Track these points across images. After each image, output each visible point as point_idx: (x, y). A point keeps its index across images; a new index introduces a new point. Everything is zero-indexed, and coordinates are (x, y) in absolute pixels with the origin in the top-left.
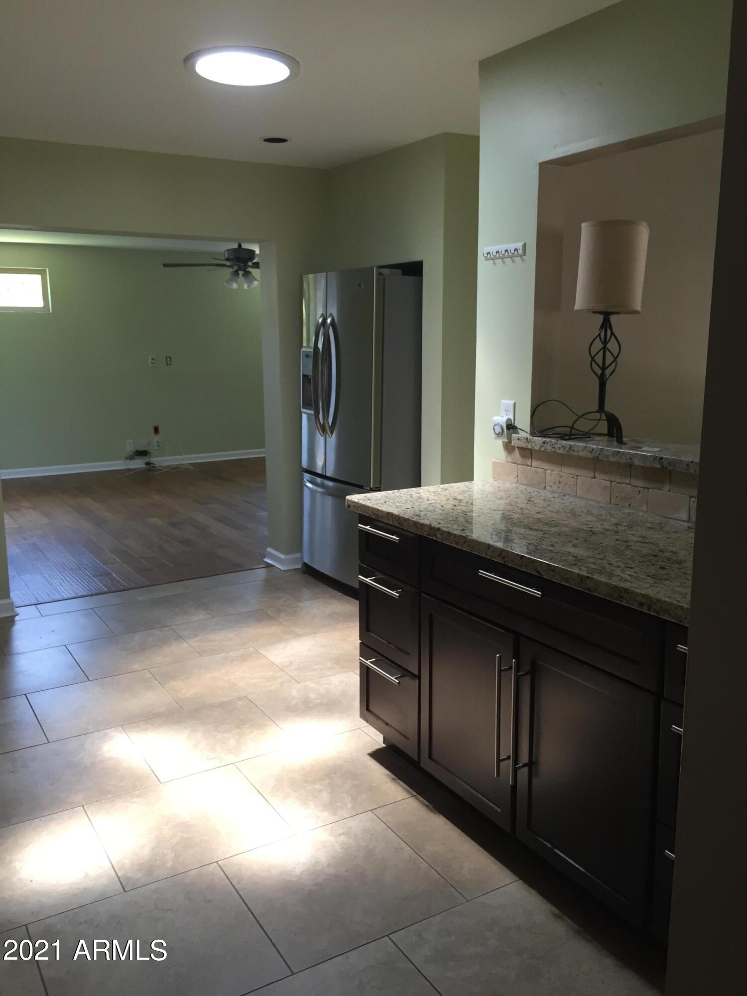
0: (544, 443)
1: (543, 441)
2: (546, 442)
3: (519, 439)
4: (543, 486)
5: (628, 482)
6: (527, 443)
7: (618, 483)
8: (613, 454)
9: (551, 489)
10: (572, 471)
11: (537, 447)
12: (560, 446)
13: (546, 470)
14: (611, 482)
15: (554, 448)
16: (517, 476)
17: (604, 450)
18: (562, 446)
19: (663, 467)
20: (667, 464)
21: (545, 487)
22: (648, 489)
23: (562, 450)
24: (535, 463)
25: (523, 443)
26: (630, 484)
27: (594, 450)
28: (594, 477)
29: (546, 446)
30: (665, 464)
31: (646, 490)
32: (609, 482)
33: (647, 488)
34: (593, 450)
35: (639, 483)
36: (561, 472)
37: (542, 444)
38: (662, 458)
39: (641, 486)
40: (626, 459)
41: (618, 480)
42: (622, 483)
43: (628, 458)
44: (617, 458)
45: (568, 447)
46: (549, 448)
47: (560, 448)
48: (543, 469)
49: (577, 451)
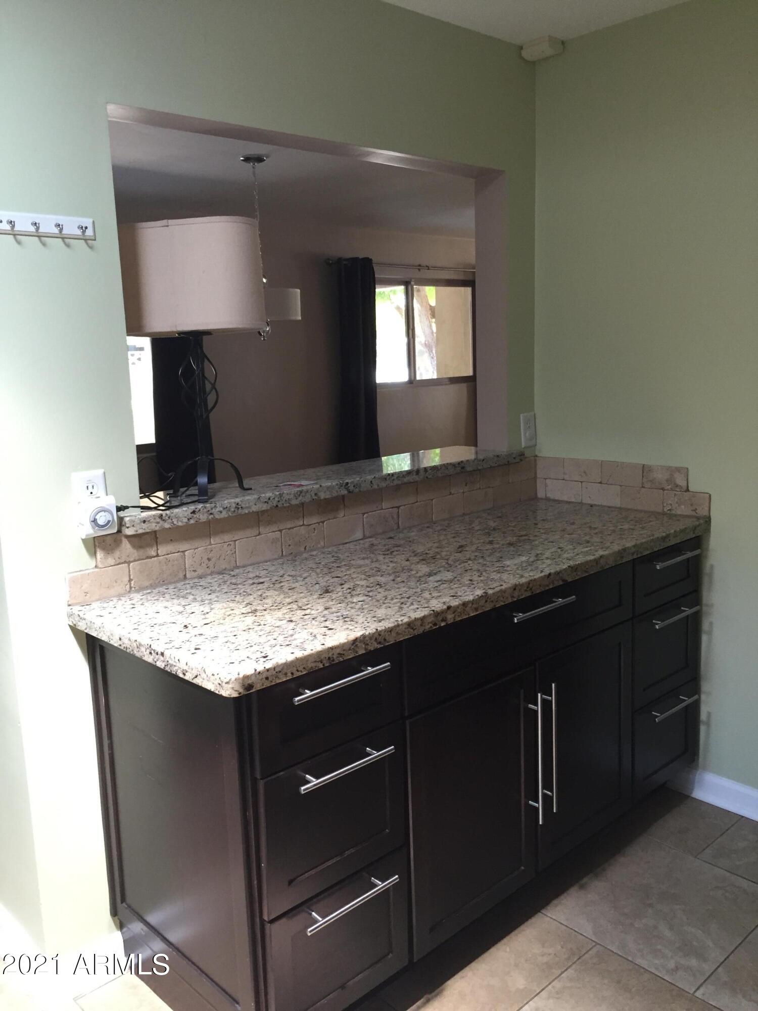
0: (194, 512)
1: (192, 511)
2: (197, 510)
3: (144, 522)
4: (181, 575)
5: (301, 523)
6: (161, 522)
7: (289, 529)
8: (295, 496)
9: (196, 573)
10: (227, 537)
11: (182, 522)
12: (221, 509)
13: (183, 552)
14: (280, 531)
15: (211, 514)
16: (130, 580)
17: (284, 495)
18: (224, 509)
19: (349, 492)
20: (353, 487)
21: (185, 576)
22: (323, 522)
23: (224, 512)
24: (162, 550)
25: (154, 525)
26: (303, 525)
27: (271, 499)
28: (259, 534)
29: (196, 516)
30: (351, 488)
31: (321, 523)
32: (279, 532)
33: (321, 522)
34: (269, 499)
35: (314, 520)
36: (210, 544)
37: (190, 515)
38: (347, 483)
39: (316, 522)
40: (311, 496)
41: (289, 526)
42: (293, 528)
43: (313, 495)
44: (300, 498)
45: (234, 505)
46: (203, 517)
47: (221, 512)
48: (178, 552)
49: (246, 508)
